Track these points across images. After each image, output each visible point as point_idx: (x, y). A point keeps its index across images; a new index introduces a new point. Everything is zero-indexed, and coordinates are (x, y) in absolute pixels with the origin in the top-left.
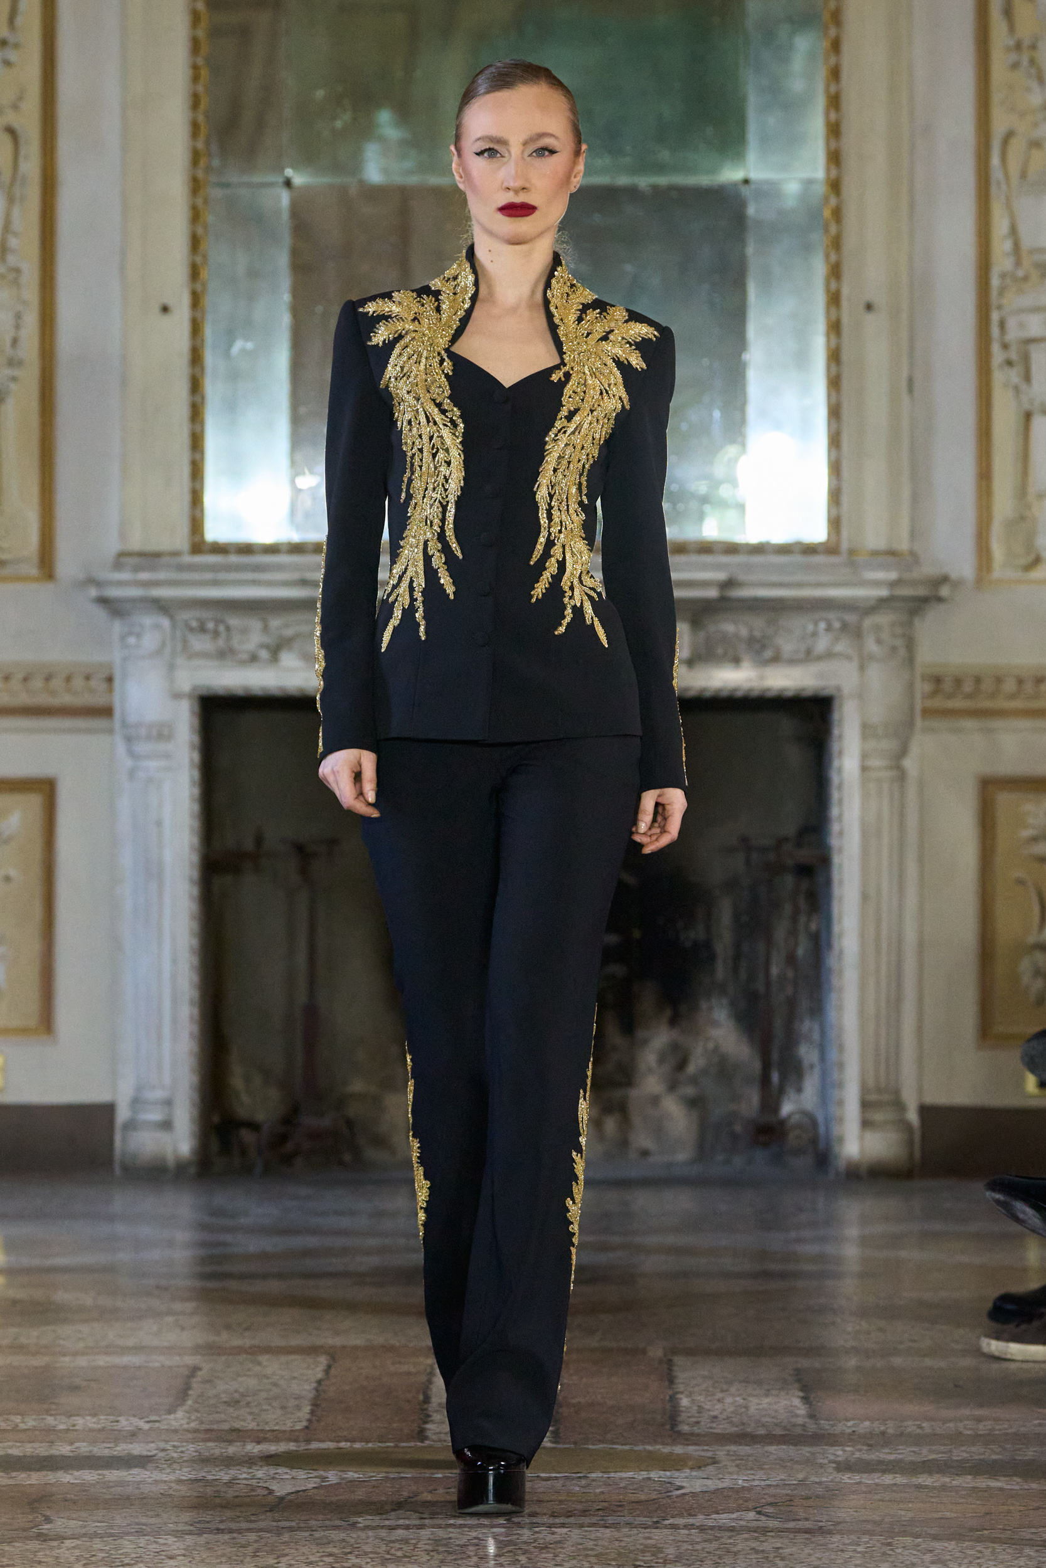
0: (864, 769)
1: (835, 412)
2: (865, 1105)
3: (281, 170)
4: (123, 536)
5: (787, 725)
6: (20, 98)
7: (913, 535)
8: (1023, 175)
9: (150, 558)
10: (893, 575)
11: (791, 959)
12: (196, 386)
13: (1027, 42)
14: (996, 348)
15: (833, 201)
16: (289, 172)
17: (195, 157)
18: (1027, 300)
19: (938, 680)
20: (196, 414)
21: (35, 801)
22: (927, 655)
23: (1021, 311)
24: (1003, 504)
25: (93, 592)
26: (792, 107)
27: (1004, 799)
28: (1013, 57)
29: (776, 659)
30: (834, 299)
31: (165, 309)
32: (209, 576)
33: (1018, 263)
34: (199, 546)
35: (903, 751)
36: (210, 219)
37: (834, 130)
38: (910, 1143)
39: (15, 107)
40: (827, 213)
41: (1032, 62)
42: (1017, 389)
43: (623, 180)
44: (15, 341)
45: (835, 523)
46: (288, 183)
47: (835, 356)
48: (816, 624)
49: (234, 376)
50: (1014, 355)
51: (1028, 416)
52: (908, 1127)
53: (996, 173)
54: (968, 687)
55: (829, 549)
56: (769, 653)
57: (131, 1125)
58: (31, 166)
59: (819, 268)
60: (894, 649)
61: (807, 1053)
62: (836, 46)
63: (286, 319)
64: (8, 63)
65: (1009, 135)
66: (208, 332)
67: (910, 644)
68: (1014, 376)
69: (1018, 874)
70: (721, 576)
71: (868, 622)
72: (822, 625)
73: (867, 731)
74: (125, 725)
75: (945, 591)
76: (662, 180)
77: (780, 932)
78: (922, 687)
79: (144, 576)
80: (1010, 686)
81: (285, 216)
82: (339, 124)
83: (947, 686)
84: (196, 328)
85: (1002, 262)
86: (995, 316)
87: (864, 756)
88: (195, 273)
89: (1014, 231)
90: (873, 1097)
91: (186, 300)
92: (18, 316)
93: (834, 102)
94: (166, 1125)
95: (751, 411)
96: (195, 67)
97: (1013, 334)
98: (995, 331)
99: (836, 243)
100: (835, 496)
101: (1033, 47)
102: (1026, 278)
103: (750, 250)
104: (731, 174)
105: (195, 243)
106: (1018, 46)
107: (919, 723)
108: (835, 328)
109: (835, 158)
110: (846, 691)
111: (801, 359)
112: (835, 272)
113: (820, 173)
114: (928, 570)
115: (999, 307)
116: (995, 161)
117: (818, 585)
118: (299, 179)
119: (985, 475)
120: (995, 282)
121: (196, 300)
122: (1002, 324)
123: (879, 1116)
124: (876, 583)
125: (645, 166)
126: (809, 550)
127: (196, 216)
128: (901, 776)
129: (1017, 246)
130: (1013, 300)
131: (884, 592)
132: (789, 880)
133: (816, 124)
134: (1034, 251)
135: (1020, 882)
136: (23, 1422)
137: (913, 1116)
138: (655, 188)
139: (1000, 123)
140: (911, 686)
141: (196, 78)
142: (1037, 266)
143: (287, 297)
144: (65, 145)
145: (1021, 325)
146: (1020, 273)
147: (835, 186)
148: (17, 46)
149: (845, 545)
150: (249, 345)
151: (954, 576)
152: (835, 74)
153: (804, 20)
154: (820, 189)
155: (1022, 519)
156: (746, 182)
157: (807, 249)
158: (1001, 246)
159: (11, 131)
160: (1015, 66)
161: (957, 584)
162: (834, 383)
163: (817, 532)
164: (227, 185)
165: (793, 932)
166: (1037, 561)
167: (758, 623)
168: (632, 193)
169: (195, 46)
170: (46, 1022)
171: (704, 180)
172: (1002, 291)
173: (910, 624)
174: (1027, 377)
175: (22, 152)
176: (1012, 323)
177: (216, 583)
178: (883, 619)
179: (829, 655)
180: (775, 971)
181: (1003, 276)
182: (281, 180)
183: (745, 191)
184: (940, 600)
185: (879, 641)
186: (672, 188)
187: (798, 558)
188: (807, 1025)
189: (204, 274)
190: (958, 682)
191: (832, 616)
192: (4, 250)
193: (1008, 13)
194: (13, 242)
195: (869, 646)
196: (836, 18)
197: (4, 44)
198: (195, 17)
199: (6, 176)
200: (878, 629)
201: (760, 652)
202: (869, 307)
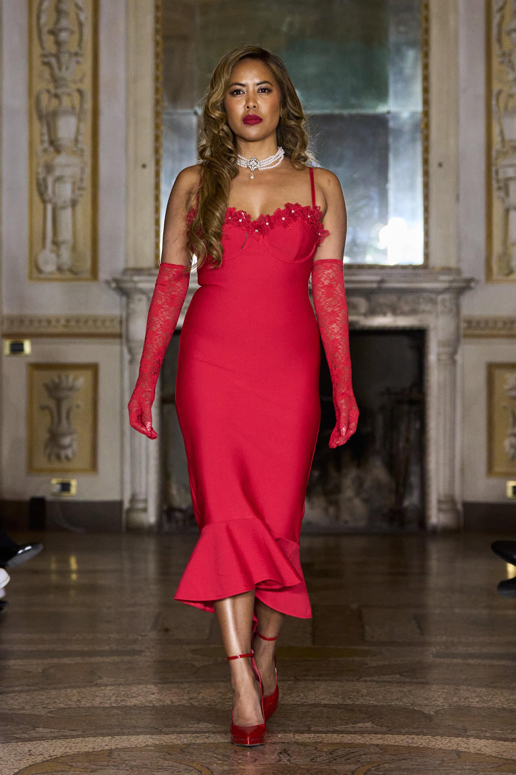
0: (439, 360)
1: (426, 209)
2: (439, 502)
3: (192, 107)
4: (126, 261)
5: (405, 341)
6: (83, 77)
7: (459, 260)
8: (506, 108)
9: (138, 271)
10: (450, 278)
11: (407, 440)
12: (157, 199)
13: (507, 53)
14: (494, 182)
15: (425, 120)
16: (195, 108)
17: (157, 102)
18: (508, 162)
19: (469, 322)
20: (157, 210)
21: (89, 374)
22: (466, 311)
23: (505, 166)
24: (497, 248)
25: (114, 285)
26: (407, 81)
27: (498, 373)
28: (502, 59)
29: (403, 314)
30: (426, 162)
31: (144, 166)
33: (503, 146)
35: (455, 352)
36: (163, 128)
37: (426, 90)
38: (459, 518)
39: (81, 81)
40: (423, 125)
41: (510, 61)
42: (503, 200)
43: (337, 112)
44: (81, 180)
45: (427, 256)
46: (195, 113)
47: (426, 185)
48: (419, 298)
50: (502, 184)
51: (508, 211)
52: (458, 512)
53: (494, 107)
54: (482, 325)
55: (425, 266)
56: (398, 311)
57: (129, 510)
58: (88, 106)
59: (419, 148)
60: (451, 309)
61: (414, 480)
62: (426, 55)
64: (78, 62)
65: (499, 93)
66: (162, 176)
67: (458, 307)
68: (502, 194)
69: (504, 404)
70: (378, 278)
71: (440, 297)
72: (422, 299)
73: (441, 344)
74: (127, 341)
75: (473, 284)
76: (354, 112)
77: (403, 428)
78: (463, 325)
79: (135, 278)
80: (500, 324)
81: (195, 128)
83: (474, 324)
84: (157, 174)
85: (497, 146)
86: (494, 169)
87: (439, 354)
88: (157, 151)
89: (502, 133)
90: (442, 498)
91: (153, 162)
92: (83, 169)
93: (426, 78)
94: (145, 510)
95: (390, 208)
96: (157, 64)
97: (501, 176)
98: (494, 174)
99: (426, 139)
100: (427, 245)
101: (510, 55)
102: (507, 153)
103: (391, 140)
104: (382, 109)
105: (157, 138)
106: (504, 55)
107: (462, 340)
108: (426, 174)
109: (426, 102)
110: (431, 326)
111: (412, 187)
112: (426, 150)
113: (420, 109)
114: (466, 275)
115: (496, 165)
116: (494, 102)
117: (419, 282)
119: (489, 236)
120: (494, 154)
121: (158, 162)
122: (497, 173)
123: (444, 506)
124: (444, 282)
125: (346, 105)
126: (415, 267)
127: (157, 127)
128: (454, 362)
129: (503, 140)
130: (502, 162)
131: (446, 285)
132: (406, 407)
133: (418, 87)
134: (511, 141)
135: (505, 408)
137: (460, 507)
138: (350, 115)
139: (496, 87)
140: (458, 325)
141: (157, 69)
142: (512, 147)
144: (103, 97)
145: (505, 172)
146: (505, 150)
147: (426, 114)
148: (82, 55)
149: (431, 266)
151: (476, 277)
152: (426, 67)
153: (412, 44)
154: (420, 116)
155: (505, 254)
156: (389, 112)
157: (414, 140)
158: (496, 139)
159: (80, 92)
160: (502, 63)
161: (477, 282)
162: (426, 197)
163: (419, 260)
164: (170, 114)
165: (408, 428)
166: (511, 272)
167: (393, 298)
168: (341, 117)
169: (157, 55)
170: (94, 466)
171: (371, 112)
172: (497, 158)
173: (458, 298)
174: (507, 194)
175: (84, 100)
176: (501, 171)
178: (447, 296)
179: (424, 312)
180: (401, 444)
181: (498, 152)
182: (192, 111)
183: (389, 116)
184: (471, 288)
185: (445, 306)
186: (357, 115)
187: (410, 271)
188: (415, 469)
189: (162, 151)
190: (478, 322)
191: (425, 295)
192: (76, 141)
193: (499, 40)
194: (80, 138)
195: (440, 308)
196: (426, 43)
197: (76, 54)
198: (157, 43)
199: (77, 110)
200: (443, 301)
201: (395, 311)
202: (440, 165)
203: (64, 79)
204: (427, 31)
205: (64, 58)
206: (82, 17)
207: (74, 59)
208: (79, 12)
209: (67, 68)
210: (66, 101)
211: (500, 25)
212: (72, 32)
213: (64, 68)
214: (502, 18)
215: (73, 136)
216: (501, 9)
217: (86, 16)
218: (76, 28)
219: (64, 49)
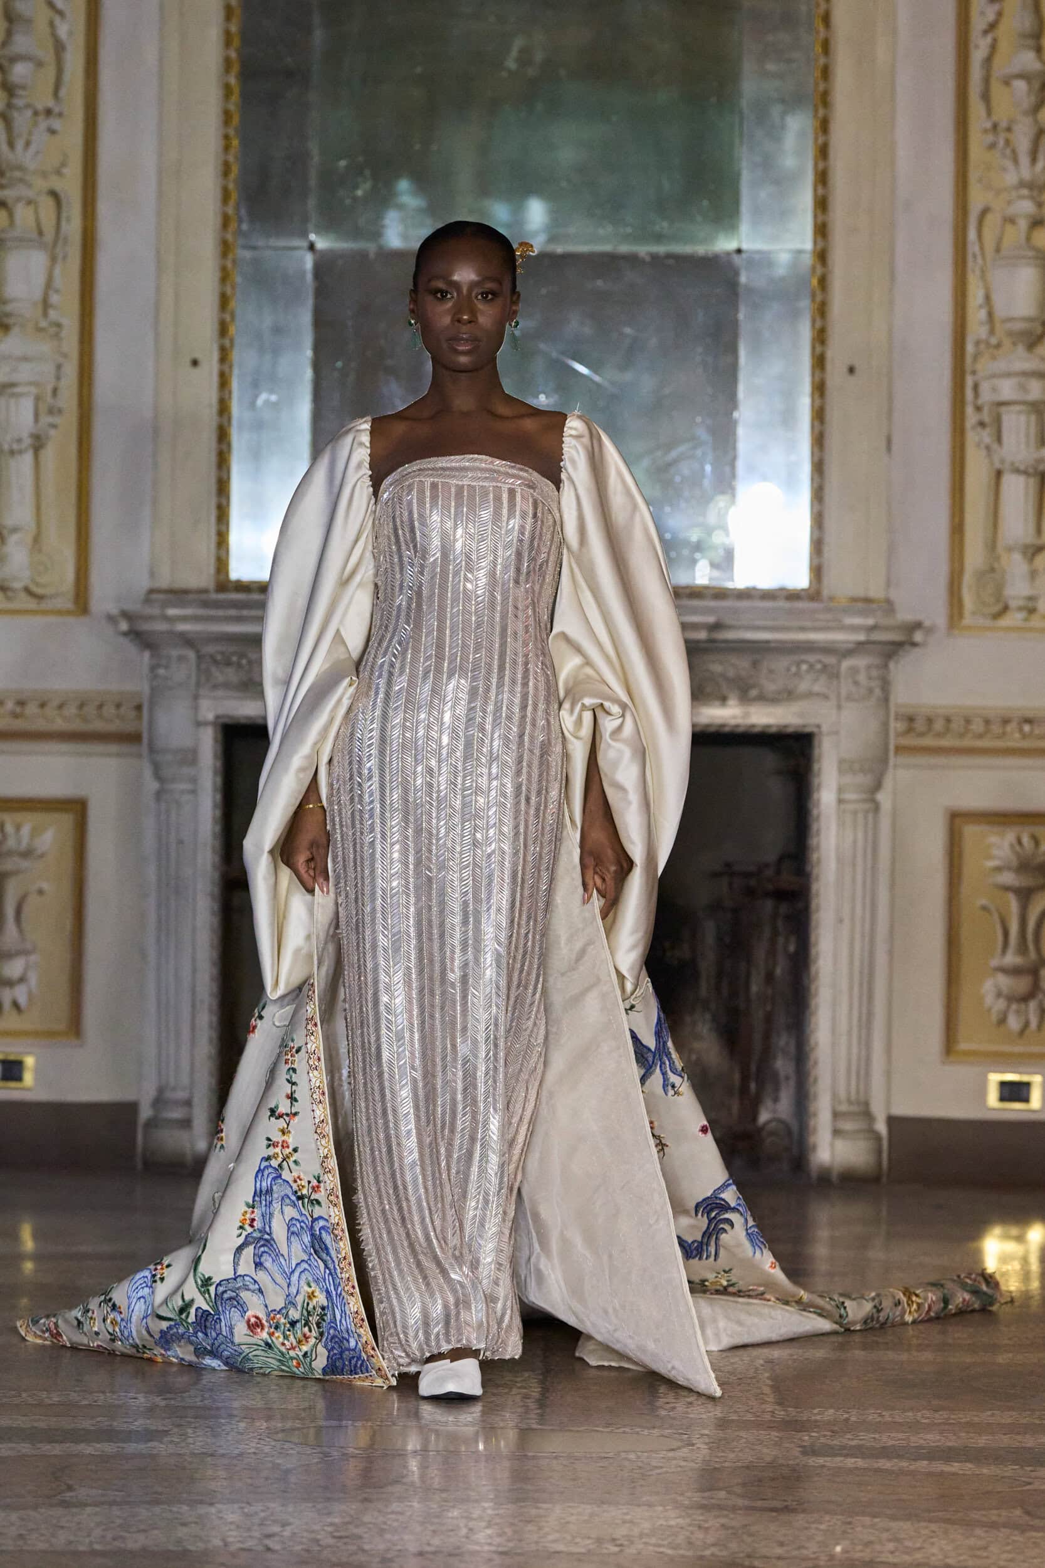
0: (840, 801)
1: (819, 468)
2: (836, 1115)
3: (304, 234)
4: (152, 574)
5: (770, 760)
6: (63, 164)
7: (888, 583)
8: (998, 250)
9: (178, 595)
10: (870, 621)
11: (769, 977)
12: (223, 436)
13: (1004, 124)
14: (969, 410)
15: (819, 271)
16: (313, 237)
17: (226, 222)
18: (1001, 365)
19: (911, 719)
20: (223, 461)
21: (66, 820)
22: (903, 695)
23: (994, 376)
24: (974, 556)
25: (124, 626)
26: (782, 182)
27: (970, 831)
28: (990, 138)
29: (762, 698)
30: (819, 362)
31: (195, 363)
32: (233, 612)
33: (992, 332)
34: (224, 584)
35: (878, 786)
36: (238, 279)
37: (822, 204)
38: (879, 1152)
39: (58, 173)
40: (815, 282)
41: (1007, 142)
42: (989, 449)
43: (624, 249)
44: (55, 391)
45: (817, 571)
46: (312, 247)
47: (819, 415)
48: (798, 664)
49: (259, 426)
50: (986, 417)
51: (999, 474)
52: (878, 1138)
53: (973, 247)
54: (939, 725)
55: (813, 594)
56: (754, 693)
57: (151, 1124)
58: (73, 226)
59: (805, 332)
60: (871, 691)
61: (782, 1065)
62: (824, 126)
63: (309, 373)
64: (52, 132)
65: (985, 212)
66: (235, 384)
67: (886, 685)
68: (986, 436)
69: (983, 901)
70: (711, 619)
71: (846, 664)
72: (804, 667)
73: (845, 767)
74: (152, 750)
75: (918, 637)
76: (661, 249)
77: (760, 953)
78: (896, 726)
79: (172, 612)
80: (977, 726)
81: (309, 277)
82: (359, 193)
83: (920, 725)
84: (224, 382)
85: (977, 328)
86: (969, 381)
87: (840, 790)
88: (223, 330)
89: (988, 300)
90: (844, 1108)
91: (216, 356)
92: (59, 367)
93: (822, 178)
94: (186, 1123)
95: (740, 465)
96: (226, 137)
97: (986, 396)
98: (969, 394)
99: (822, 310)
100: (818, 546)
101: (1009, 129)
102: (998, 346)
103: (741, 316)
104: (725, 244)
105: (224, 301)
106: (995, 126)
107: (892, 760)
108: (820, 389)
109: (822, 230)
110: (824, 729)
111: (787, 418)
112: (821, 337)
113: (808, 246)
114: (904, 615)
115: (974, 373)
116: (972, 235)
117: (803, 629)
118: (321, 244)
119: (957, 529)
120: (970, 348)
121: (224, 356)
122: (976, 387)
123: (848, 1126)
124: (854, 629)
125: (646, 235)
126: (793, 596)
127: (225, 276)
128: (877, 808)
129: (990, 314)
130: (985, 366)
131: (862, 637)
132: (769, 905)
133: (805, 199)
134: (1007, 320)
135: (984, 908)
136: (50, 1398)
137: (881, 1127)
138: (655, 257)
139: (977, 199)
140: (885, 725)
141: (227, 148)
142: (1010, 334)
143: (309, 353)
144: (103, 208)
145: (994, 390)
146: (994, 341)
147: (822, 256)
148: (60, 115)
149: (825, 593)
150: (274, 398)
151: (927, 623)
152: (823, 152)
153: (792, 102)
154: (808, 260)
155: (992, 572)
156: (739, 251)
157: (795, 314)
158: (976, 315)
159: (54, 194)
160: (992, 146)
161: (930, 631)
162: (819, 441)
163: (800, 579)
164: (254, 248)
165: (772, 952)
166: (1006, 609)
167: (741, 664)
168: (632, 259)
169: (227, 116)
170: (75, 1026)
171: (700, 250)
172: (976, 357)
173: (886, 666)
174: (999, 439)
175: (64, 215)
176: (985, 387)
177: (239, 619)
178: (860, 662)
179: (809, 695)
180: (754, 988)
181: (978, 343)
182: (305, 244)
183: (736, 259)
184: (914, 644)
185: (856, 683)
186: (669, 256)
187: (782, 604)
188: (783, 1040)
189: (232, 330)
190: (930, 721)
191: (811, 658)
192: (46, 305)
193: (986, 97)
194: (54, 298)
195: (846, 687)
196: (825, 100)
197: (49, 112)
198: (227, 90)
199: (49, 236)
200: (854, 670)
201: (746, 691)
202: (851, 370)
203: (20, 168)
204: (826, 73)
205: (22, 120)
206: (63, 30)
207: (43, 124)
208: (57, 20)
209: (28, 144)
210: (23, 215)
211: (988, 61)
212: (40, 64)
213: (20, 145)
214: (993, 47)
215: (38, 295)
216: (992, 26)
217: (72, 30)
218: (49, 57)
219: (19, 102)
